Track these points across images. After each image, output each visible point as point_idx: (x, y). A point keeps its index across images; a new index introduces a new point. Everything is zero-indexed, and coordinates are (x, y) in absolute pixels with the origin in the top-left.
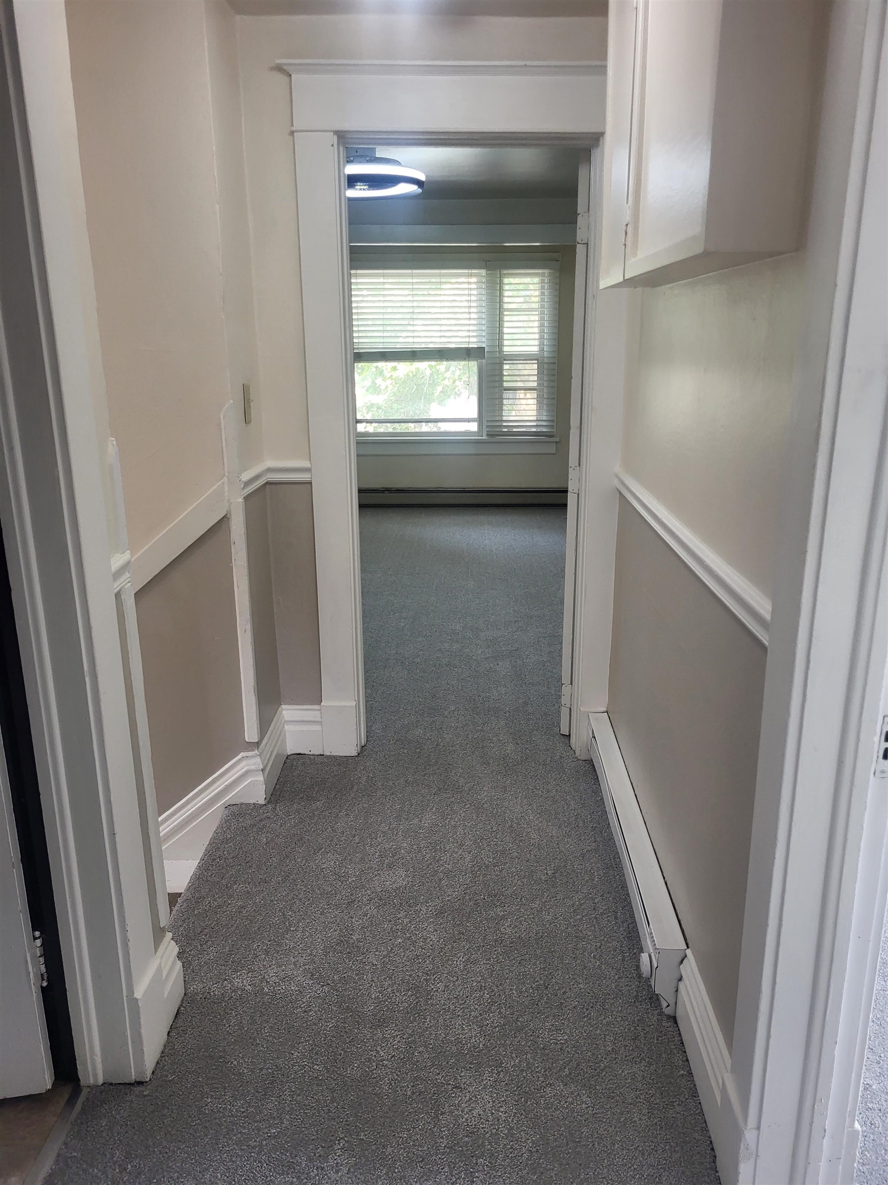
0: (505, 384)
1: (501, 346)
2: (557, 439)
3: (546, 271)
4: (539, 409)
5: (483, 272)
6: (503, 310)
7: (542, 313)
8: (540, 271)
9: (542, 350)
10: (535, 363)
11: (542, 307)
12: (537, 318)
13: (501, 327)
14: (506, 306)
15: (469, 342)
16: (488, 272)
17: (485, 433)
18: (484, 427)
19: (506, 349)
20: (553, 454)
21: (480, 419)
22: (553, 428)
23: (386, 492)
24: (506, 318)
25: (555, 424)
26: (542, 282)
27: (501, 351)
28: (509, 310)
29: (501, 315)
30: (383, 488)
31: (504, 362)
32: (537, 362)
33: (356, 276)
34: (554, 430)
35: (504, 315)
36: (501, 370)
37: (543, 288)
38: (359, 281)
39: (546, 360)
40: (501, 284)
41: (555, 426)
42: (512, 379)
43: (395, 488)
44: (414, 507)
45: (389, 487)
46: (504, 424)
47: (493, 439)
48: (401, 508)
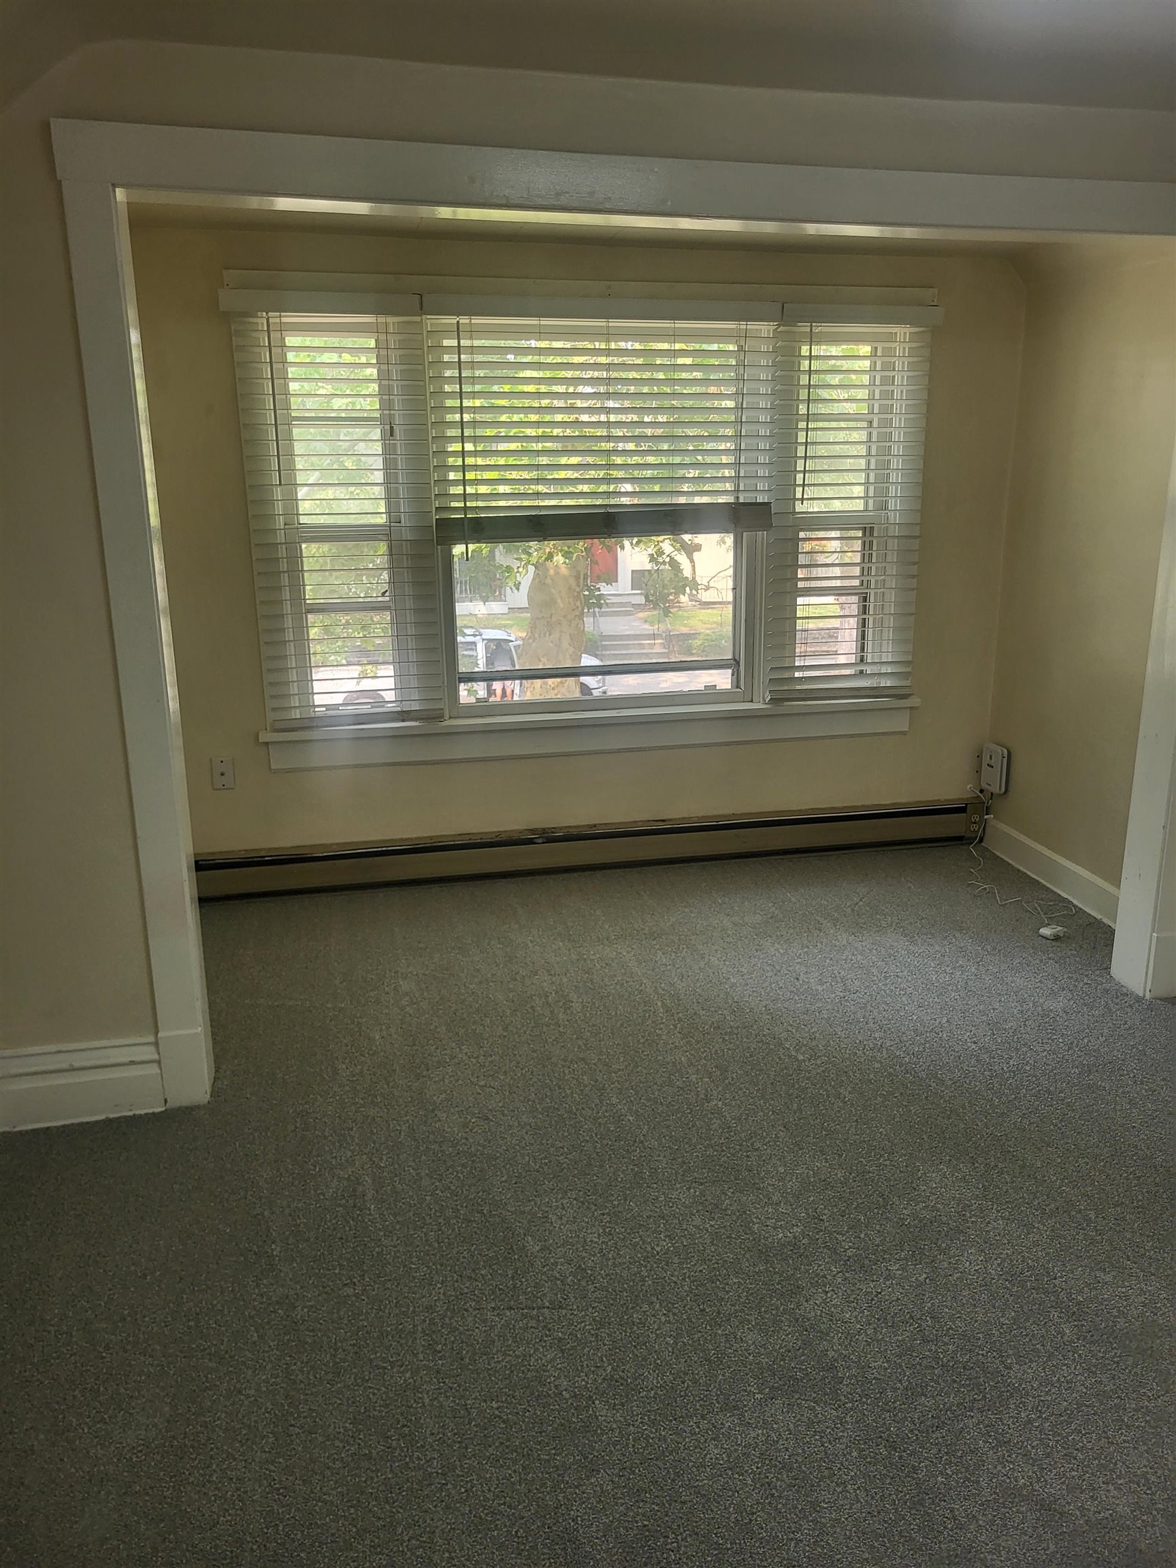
0: (801, 585)
1: (790, 500)
2: (914, 701)
9: (882, 506)
10: (857, 538)
12: (864, 436)
14: (802, 409)
15: (737, 491)
17: (759, 696)
19: (799, 506)
20: (904, 733)
21: (737, 662)
22: (908, 679)
24: (800, 437)
25: (910, 669)
27: (791, 511)
28: (807, 418)
29: (792, 430)
30: (532, 831)
31: (801, 535)
32: (860, 533)
33: (473, 332)
34: (911, 683)
35: (799, 429)
36: (796, 553)
38: (476, 343)
39: (894, 531)
41: (912, 674)
42: (821, 572)
43: (561, 828)
44: (604, 869)
45: (544, 829)
46: (797, 674)
47: (780, 709)
48: (576, 875)
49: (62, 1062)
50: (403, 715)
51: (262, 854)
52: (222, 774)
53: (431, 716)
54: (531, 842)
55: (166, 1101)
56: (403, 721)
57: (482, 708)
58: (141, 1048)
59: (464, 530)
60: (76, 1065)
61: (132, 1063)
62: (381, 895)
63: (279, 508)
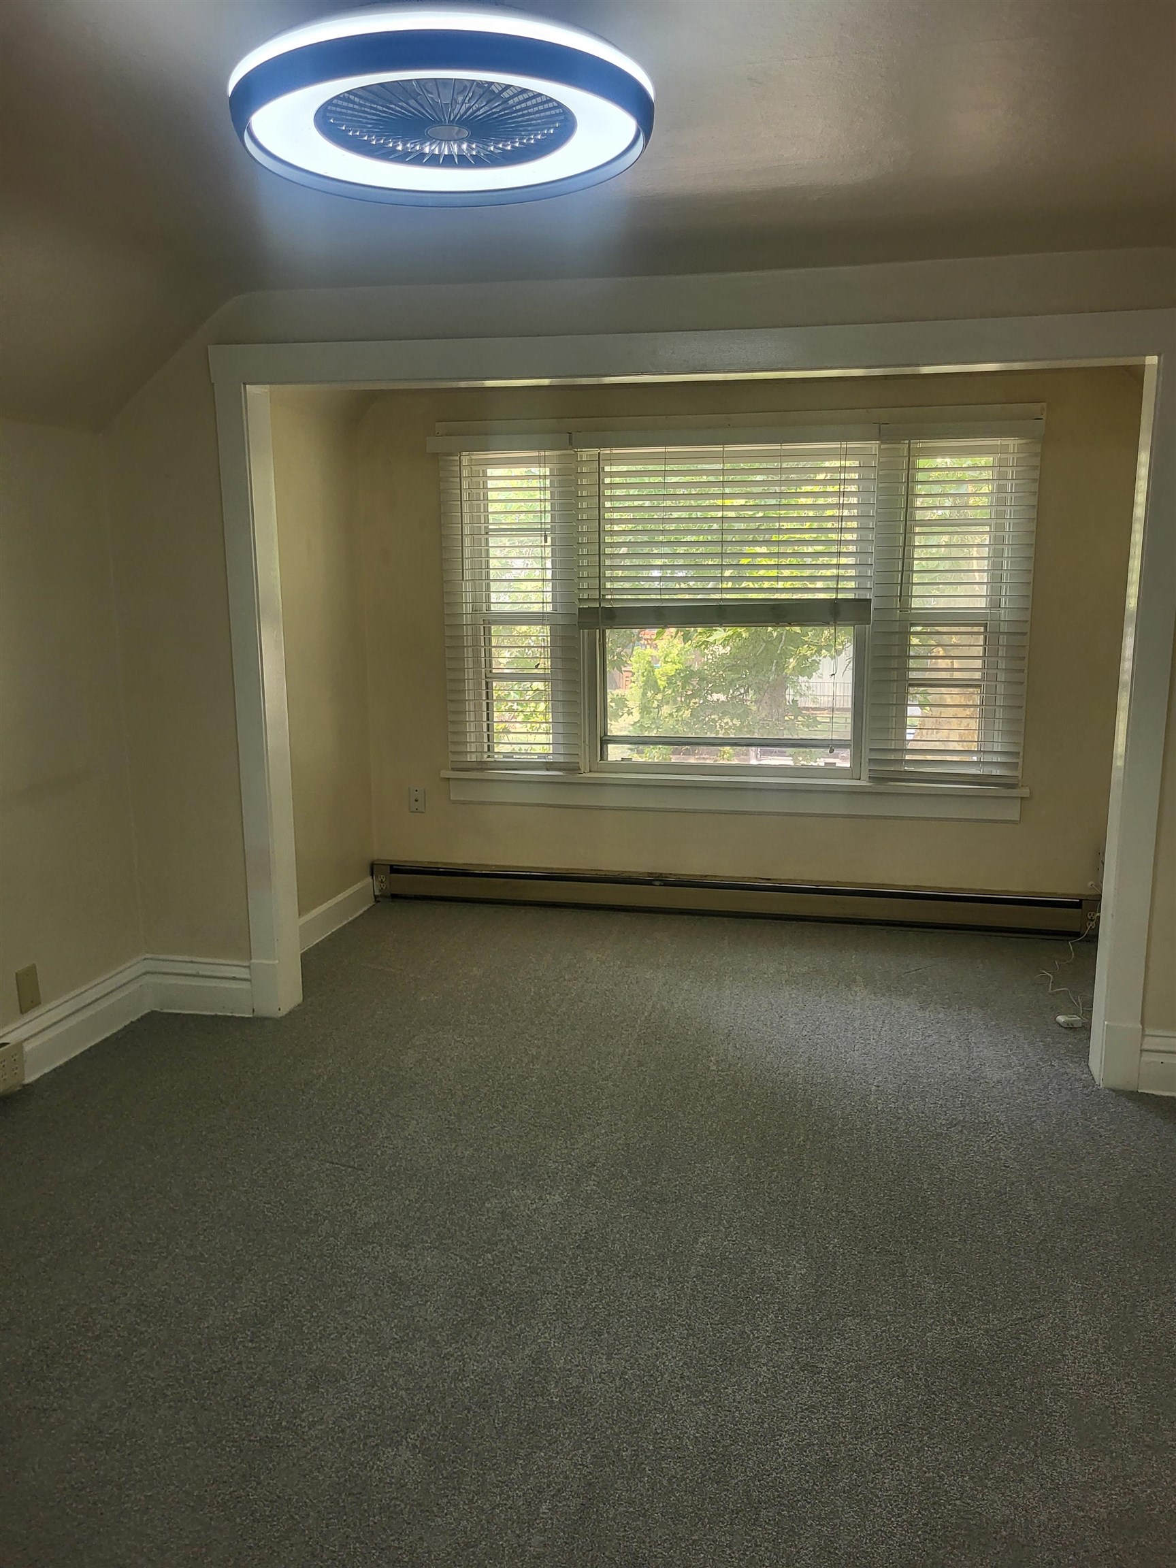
0: (913, 675)
1: (905, 596)
2: (1025, 792)
3: (1012, 443)
4: (985, 729)
5: (873, 446)
6: (913, 523)
7: (999, 528)
8: (998, 442)
9: (995, 604)
10: (978, 633)
11: (1000, 515)
12: (986, 539)
13: (907, 558)
14: (919, 515)
15: (837, 589)
16: (882, 446)
17: (865, 775)
18: (865, 760)
19: (916, 603)
20: (1014, 822)
21: (856, 743)
22: (1017, 770)
23: (657, 883)
24: (918, 541)
25: (1020, 761)
26: (1001, 464)
27: (905, 607)
28: (924, 523)
29: (908, 534)
30: (650, 874)
31: (913, 629)
32: (982, 629)
33: (612, 460)
34: (1018, 773)
35: (915, 534)
36: (907, 645)
37: (1002, 477)
38: (615, 469)
39: (1004, 628)
40: (911, 469)
41: (1020, 764)
42: (930, 663)
43: (675, 875)
44: (713, 916)
45: (661, 874)
46: (908, 757)
47: (882, 788)
48: (685, 917)
49: (191, 968)
50: (548, 766)
51: (439, 866)
52: (416, 801)
53: (572, 768)
54: (649, 883)
55: (254, 1010)
56: (548, 770)
57: (625, 765)
58: (235, 968)
59: (598, 617)
60: (201, 973)
61: (234, 978)
62: (523, 911)
63: (468, 598)
